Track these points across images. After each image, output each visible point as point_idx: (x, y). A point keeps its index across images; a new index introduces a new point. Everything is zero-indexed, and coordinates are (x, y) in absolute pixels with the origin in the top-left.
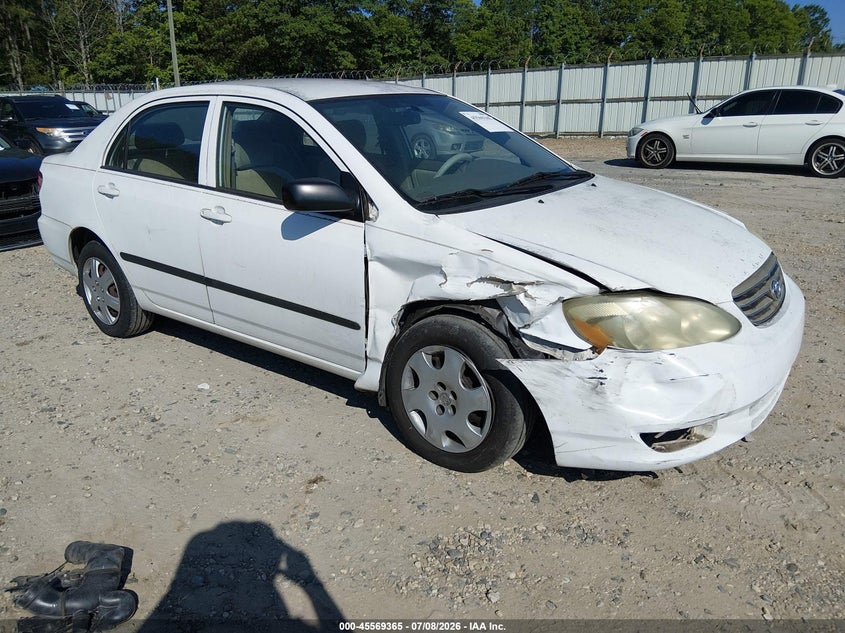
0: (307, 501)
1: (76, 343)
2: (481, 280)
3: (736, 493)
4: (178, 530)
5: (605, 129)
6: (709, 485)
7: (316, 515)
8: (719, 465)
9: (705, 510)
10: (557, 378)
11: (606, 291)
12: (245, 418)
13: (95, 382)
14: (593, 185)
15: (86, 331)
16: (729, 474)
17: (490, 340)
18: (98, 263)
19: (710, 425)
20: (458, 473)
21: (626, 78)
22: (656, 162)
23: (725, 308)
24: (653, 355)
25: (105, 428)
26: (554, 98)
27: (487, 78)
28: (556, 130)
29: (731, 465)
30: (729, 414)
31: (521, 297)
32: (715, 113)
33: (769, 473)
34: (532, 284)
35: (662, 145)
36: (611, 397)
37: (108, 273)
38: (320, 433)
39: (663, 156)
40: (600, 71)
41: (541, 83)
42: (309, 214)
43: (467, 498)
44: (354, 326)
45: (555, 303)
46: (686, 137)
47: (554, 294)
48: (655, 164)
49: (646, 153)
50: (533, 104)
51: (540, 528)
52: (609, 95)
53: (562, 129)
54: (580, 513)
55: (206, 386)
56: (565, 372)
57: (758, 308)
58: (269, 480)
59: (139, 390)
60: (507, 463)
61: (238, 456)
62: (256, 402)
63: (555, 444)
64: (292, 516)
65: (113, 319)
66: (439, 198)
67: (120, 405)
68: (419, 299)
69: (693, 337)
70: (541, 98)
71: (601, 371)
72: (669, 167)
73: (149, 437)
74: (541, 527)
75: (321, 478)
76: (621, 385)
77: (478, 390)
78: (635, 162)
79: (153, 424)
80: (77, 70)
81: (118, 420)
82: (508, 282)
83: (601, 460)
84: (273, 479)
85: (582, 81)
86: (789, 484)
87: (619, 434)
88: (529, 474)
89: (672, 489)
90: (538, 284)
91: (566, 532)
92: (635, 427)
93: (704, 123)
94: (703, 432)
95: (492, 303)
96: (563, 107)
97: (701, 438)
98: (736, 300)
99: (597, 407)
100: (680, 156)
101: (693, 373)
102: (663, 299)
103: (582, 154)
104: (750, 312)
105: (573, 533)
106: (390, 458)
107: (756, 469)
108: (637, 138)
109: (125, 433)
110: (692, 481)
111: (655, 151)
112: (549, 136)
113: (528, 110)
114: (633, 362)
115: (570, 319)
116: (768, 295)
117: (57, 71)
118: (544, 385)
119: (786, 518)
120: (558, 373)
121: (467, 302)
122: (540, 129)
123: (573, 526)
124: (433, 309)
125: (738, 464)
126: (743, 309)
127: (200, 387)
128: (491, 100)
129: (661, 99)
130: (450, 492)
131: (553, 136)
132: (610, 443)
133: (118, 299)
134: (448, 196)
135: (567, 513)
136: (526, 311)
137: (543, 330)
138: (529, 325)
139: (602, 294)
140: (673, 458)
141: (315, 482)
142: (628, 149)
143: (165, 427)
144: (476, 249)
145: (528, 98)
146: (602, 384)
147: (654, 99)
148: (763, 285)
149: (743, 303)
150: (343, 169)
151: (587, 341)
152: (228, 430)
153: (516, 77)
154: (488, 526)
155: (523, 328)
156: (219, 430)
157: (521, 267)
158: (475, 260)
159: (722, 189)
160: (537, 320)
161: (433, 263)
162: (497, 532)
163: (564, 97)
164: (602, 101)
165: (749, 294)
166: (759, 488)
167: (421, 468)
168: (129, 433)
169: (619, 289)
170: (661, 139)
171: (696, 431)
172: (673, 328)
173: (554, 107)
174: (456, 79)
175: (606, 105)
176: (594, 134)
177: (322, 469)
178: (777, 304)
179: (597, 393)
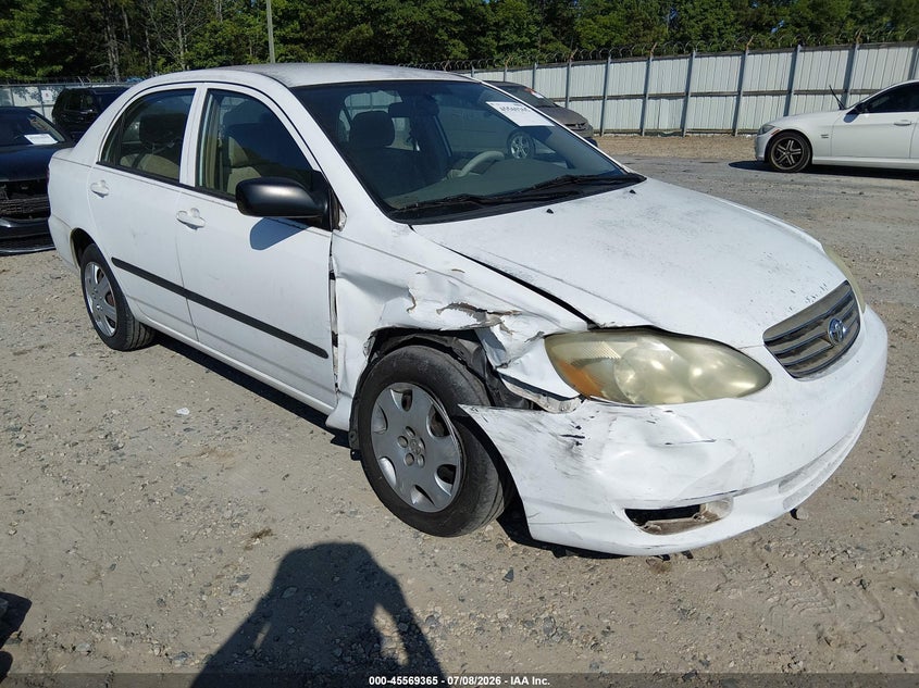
0: (241, 560)
1: (74, 355)
2: (453, 306)
3: (765, 588)
4: (89, 583)
5: (740, 126)
6: (733, 575)
7: (245, 578)
8: (754, 549)
9: (717, 609)
10: (528, 433)
11: (594, 327)
12: (212, 451)
13: (73, 400)
14: (632, 192)
15: (90, 341)
16: (763, 562)
17: (462, 379)
18: (97, 268)
19: (724, 501)
20: (428, 537)
21: (767, 68)
22: (788, 165)
23: (750, 355)
24: (646, 411)
25: (62, 455)
26: (682, 90)
27: (607, 67)
28: (682, 127)
29: (768, 549)
30: (745, 492)
31: (496, 330)
32: (860, 109)
33: (814, 565)
34: (508, 313)
35: (796, 145)
36: (588, 461)
37: (106, 279)
38: (287, 476)
39: (797, 158)
40: (737, 60)
41: (668, 73)
42: (278, 220)
43: (428, 569)
44: (322, 353)
45: (533, 339)
46: (824, 136)
47: (532, 328)
48: (787, 168)
49: (777, 155)
50: (657, 97)
51: (501, 616)
52: (745, 88)
53: (690, 125)
54: (557, 601)
55: (185, 412)
56: (536, 426)
57: (803, 355)
58: (209, 530)
59: (114, 412)
60: (489, 528)
61: (187, 497)
62: (232, 433)
63: (528, 513)
64: (218, 577)
65: (113, 330)
66: (422, 204)
67: (90, 427)
68: (387, 326)
69: (708, 390)
70: (667, 91)
71: (579, 428)
72: (804, 171)
73: (103, 468)
74: (503, 615)
75: (267, 532)
76: (602, 446)
77: (446, 439)
78: (764, 165)
79: (113, 453)
80: (174, 61)
81: (79, 446)
82: (481, 310)
83: (580, 538)
84: (214, 529)
85: (715, 71)
86: (838, 581)
87: (599, 508)
88: (512, 544)
89: (683, 576)
90: (515, 314)
91: (531, 623)
92: (618, 501)
93: (846, 120)
94: (717, 511)
95: (468, 334)
96: (692, 100)
97: (713, 518)
98: (768, 343)
99: (572, 472)
100: (816, 159)
101: (698, 437)
102: (667, 340)
103: (706, 154)
104: (788, 360)
105: (540, 626)
106: (356, 513)
107: (800, 557)
108: (767, 137)
109: (80, 461)
110: (712, 567)
111: (788, 153)
112: (675, 134)
113: (651, 103)
114: (619, 418)
115: (554, 359)
116: (823, 337)
117: (155, 61)
118: (513, 441)
119: (821, 628)
120: (528, 427)
121: (437, 332)
122: (665, 125)
123: (542, 617)
124: (405, 338)
125: (778, 549)
126: (778, 356)
127: (179, 412)
128: (610, 93)
129: (808, 92)
130: (410, 560)
131: (680, 133)
132: (588, 518)
133: (114, 309)
134: (434, 203)
135: (542, 598)
136: (502, 348)
137: (524, 370)
138: (506, 364)
139: (591, 330)
140: (668, 543)
141: (259, 536)
142: (757, 150)
143: (124, 457)
144: (445, 268)
145: (652, 90)
146: (578, 444)
147: (799, 93)
148: (819, 324)
149: (779, 348)
150: (315, 167)
151: (573, 387)
152: (188, 464)
153: (640, 66)
154: (439, 609)
155: (501, 366)
156: (179, 465)
157: (495, 292)
158: (445, 281)
159: (860, 198)
160: (515, 359)
161: (399, 283)
162: (448, 618)
163: (693, 89)
164: (738, 94)
165: (794, 335)
166: (797, 583)
167: (388, 526)
168: (83, 463)
169: (609, 325)
170: (798, 138)
171: (709, 508)
172: (679, 376)
173: (682, 100)
174: (572, 69)
175: (743, 99)
176: (727, 132)
177: (274, 521)
178: (839, 348)
179: (572, 455)
